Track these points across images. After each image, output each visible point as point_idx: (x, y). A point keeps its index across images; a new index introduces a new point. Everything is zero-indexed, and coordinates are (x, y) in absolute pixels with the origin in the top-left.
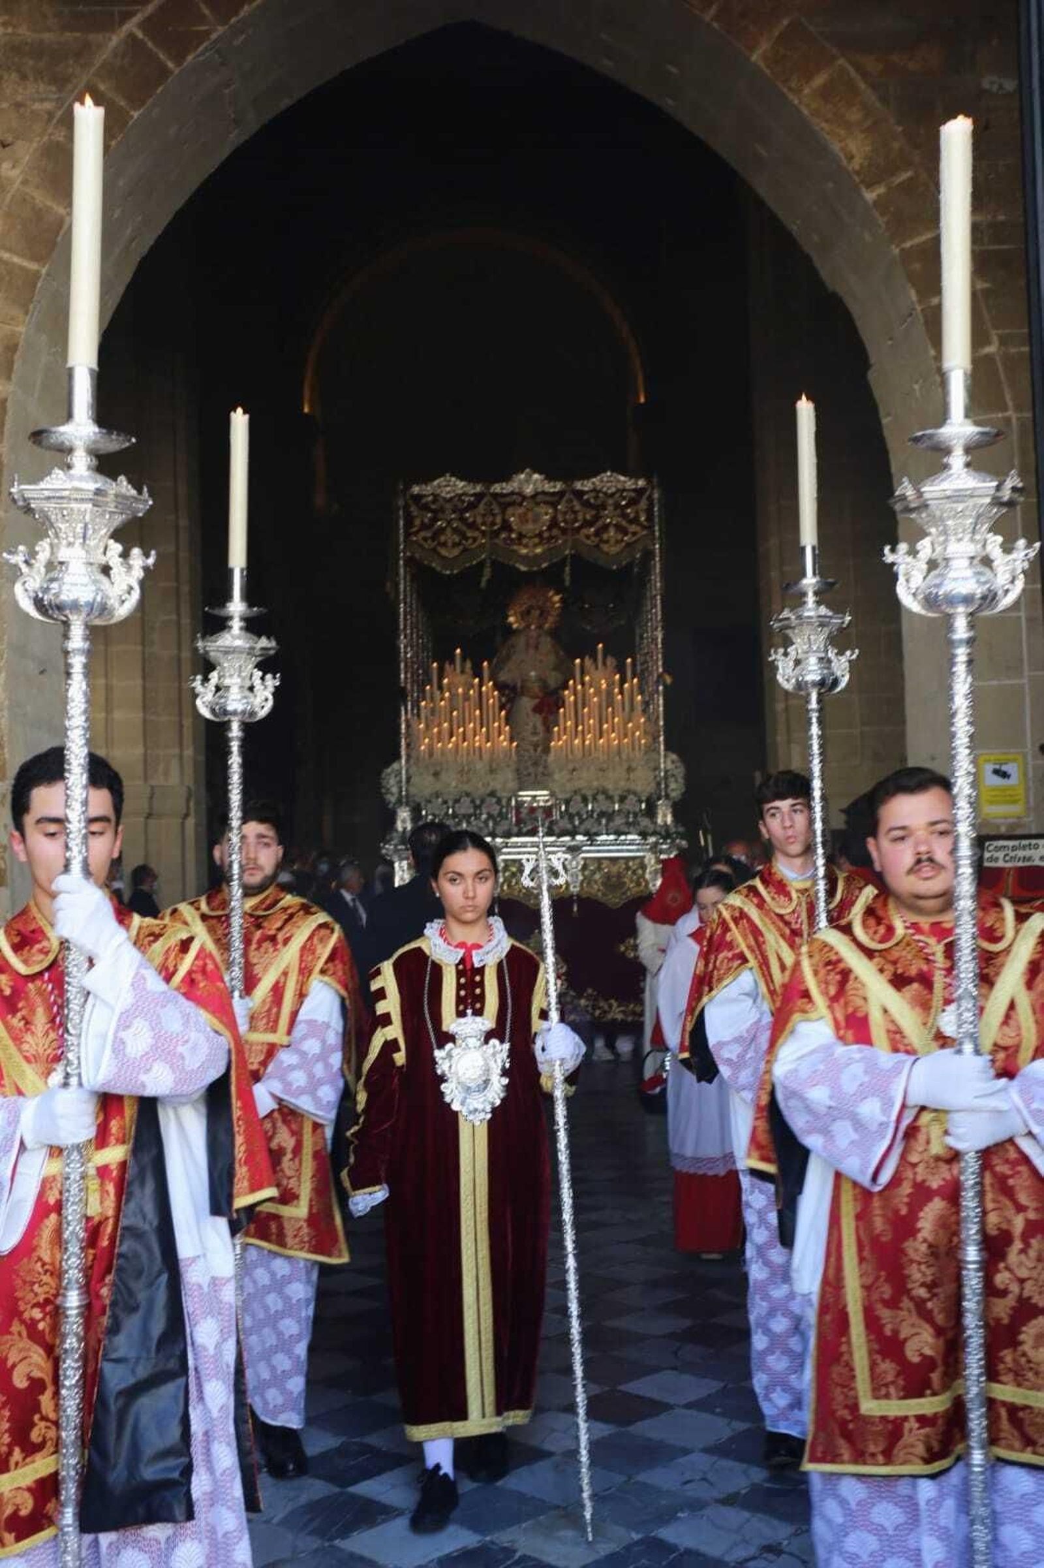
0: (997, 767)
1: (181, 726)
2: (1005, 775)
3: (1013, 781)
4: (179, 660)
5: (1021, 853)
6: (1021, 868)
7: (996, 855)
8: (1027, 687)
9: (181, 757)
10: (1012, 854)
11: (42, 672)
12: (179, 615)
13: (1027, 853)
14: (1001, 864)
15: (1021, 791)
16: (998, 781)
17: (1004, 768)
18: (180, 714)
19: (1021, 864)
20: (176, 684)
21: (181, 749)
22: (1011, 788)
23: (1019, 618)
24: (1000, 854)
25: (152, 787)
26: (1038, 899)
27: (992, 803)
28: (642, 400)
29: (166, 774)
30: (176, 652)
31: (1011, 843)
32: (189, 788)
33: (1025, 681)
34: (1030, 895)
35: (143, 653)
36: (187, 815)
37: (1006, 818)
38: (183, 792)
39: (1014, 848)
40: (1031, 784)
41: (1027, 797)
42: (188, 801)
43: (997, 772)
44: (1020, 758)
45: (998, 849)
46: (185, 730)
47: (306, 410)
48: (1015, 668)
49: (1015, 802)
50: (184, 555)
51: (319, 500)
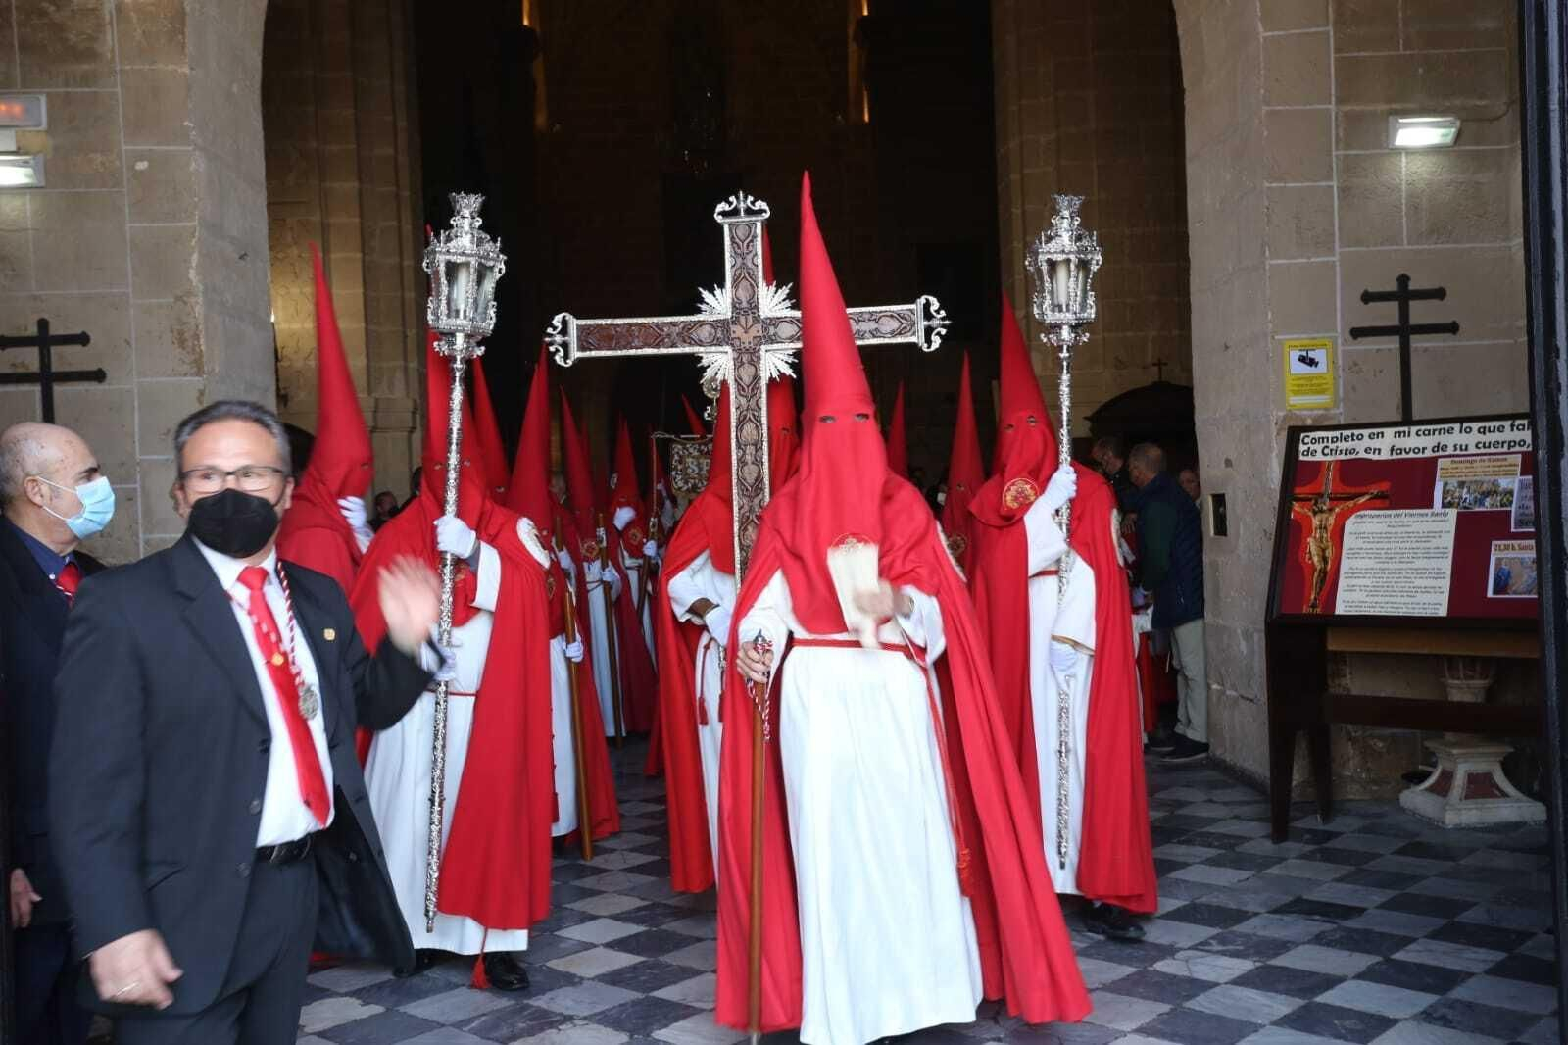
0: (1305, 353)
1: (405, 337)
2: (1312, 362)
3: (1322, 368)
4: (401, 268)
5: (1342, 445)
6: (1341, 461)
7: (1313, 447)
8: (1337, 263)
9: (406, 369)
10: (1333, 446)
11: (241, 257)
12: (399, 221)
13: (1350, 445)
14: (1319, 457)
15: (1329, 379)
16: (1305, 369)
17: (1311, 354)
18: (404, 325)
19: (1343, 457)
20: (399, 294)
21: (405, 359)
22: (1320, 376)
23: (1332, 187)
24: (1319, 447)
25: (377, 400)
26: (1362, 495)
27: (1296, 393)
28: (866, 13)
29: (391, 386)
30: (397, 259)
31: (1330, 434)
32: (415, 401)
33: (1336, 258)
34: (1353, 491)
35: (363, 261)
36: (412, 430)
37: (1312, 409)
38: (410, 405)
39: (1334, 440)
40: (1340, 372)
41: (1336, 385)
42: (414, 413)
43: (1303, 359)
44: (1329, 345)
45: (1315, 441)
46: (409, 340)
47: (526, 22)
48: (1324, 244)
49: (1322, 392)
50: (403, 159)
51: (541, 120)
